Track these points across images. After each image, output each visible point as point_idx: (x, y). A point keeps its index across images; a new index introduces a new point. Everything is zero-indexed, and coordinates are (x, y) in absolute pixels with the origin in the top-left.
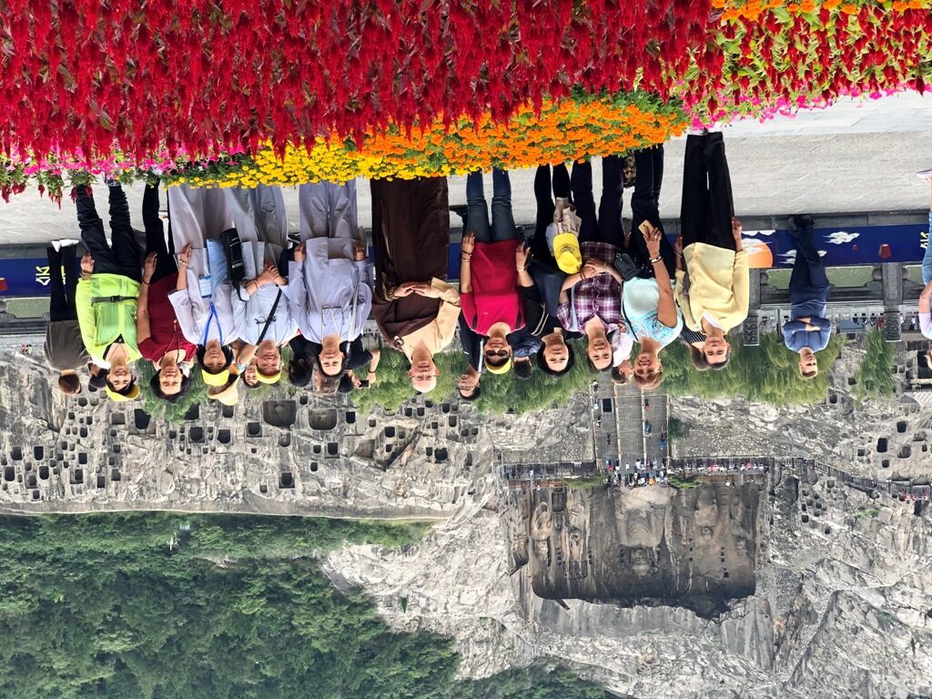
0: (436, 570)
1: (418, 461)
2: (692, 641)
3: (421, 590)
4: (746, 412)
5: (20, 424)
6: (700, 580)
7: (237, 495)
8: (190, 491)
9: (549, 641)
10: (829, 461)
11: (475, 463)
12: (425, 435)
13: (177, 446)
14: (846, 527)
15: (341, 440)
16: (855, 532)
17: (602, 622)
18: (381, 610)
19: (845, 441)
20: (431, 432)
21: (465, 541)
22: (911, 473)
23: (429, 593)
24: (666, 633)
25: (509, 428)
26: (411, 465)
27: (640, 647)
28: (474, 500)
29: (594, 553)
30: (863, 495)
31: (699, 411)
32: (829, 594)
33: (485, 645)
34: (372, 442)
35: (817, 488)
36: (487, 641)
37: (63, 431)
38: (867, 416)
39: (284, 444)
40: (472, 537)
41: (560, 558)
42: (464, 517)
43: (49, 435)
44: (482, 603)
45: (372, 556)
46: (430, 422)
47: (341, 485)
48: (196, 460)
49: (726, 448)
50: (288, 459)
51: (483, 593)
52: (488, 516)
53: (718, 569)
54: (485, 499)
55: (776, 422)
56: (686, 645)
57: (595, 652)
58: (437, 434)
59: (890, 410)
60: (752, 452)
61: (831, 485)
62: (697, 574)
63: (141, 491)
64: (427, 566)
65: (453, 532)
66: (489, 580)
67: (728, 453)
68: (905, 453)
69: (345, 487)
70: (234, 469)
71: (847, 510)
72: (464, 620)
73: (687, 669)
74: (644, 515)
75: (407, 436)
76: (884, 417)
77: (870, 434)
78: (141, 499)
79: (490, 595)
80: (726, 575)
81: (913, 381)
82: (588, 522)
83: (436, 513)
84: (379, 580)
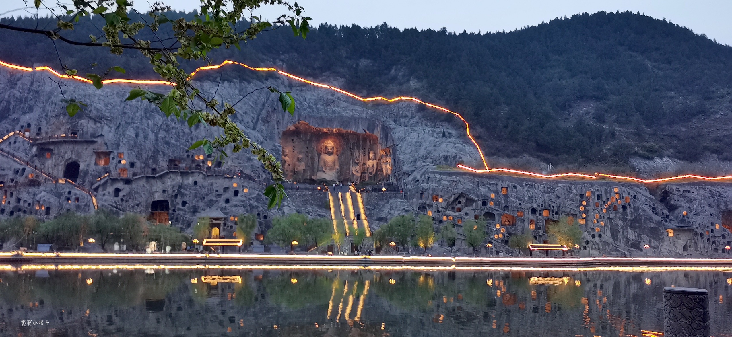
0: (430, 148)
1: (447, 196)
2: (310, 113)
3: (436, 140)
4: (297, 211)
5: (624, 221)
6: (304, 139)
7: (526, 185)
8: (548, 188)
9: (372, 116)
10: (260, 188)
11: (419, 194)
12: (443, 208)
13: (555, 208)
14: (252, 158)
15: (481, 207)
16: (248, 155)
17: (349, 123)
18: (454, 132)
19: (253, 196)
20: (440, 209)
21: (419, 160)
22: (223, 180)
23: (432, 138)
24: (322, 117)
25: (404, 209)
26: (450, 195)
27: (333, 111)
28: (416, 178)
29: (349, 152)
30: (245, 172)
31: (318, 213)
32: (257, 129)
33: (404, 115)
34: (466, 206)
35: (264, 176)
36: (402, 117)
37: (606, 217)
38: (244, 207)
39: (506, 207)
40: (415, 162)
41: (364, 151)
42: (420, 170)
43: (611, 216)
44: (407, 133)
45: (461, 156)
46: (441, 213)
47: (480, 187)
48: (547, 202)
49: (305, 195)
50: (504, 201)
51: (407, 138)
52: (408, 171)
53: (296, 143)
54: (411, 178)
55: (284, 206)
56: (313, 111)
57: (352, 110)
58: (438, 208)
59: (234, 209)
60: (294, 193)
61: (259, 177)
62: (305, 141)
63: (570, 189)
64: (435, 150)
65: (425, 164)
66: (405, 143)
67: (304, 193)
68: (226, 189)
69: (479, 187)
70: (529, 196)
71: (252, 165)
72: (415, 126)
73: (312, 101)
74: (327, 168)
75: (451, 208)
76: (236, 206)
77: (242, 199)
78: (570, 186)
79: (404, 136)
80: (293, 140)
81: (223, 222)
82: (351, 166)
83: (437, 173)
84: (457, 145)
